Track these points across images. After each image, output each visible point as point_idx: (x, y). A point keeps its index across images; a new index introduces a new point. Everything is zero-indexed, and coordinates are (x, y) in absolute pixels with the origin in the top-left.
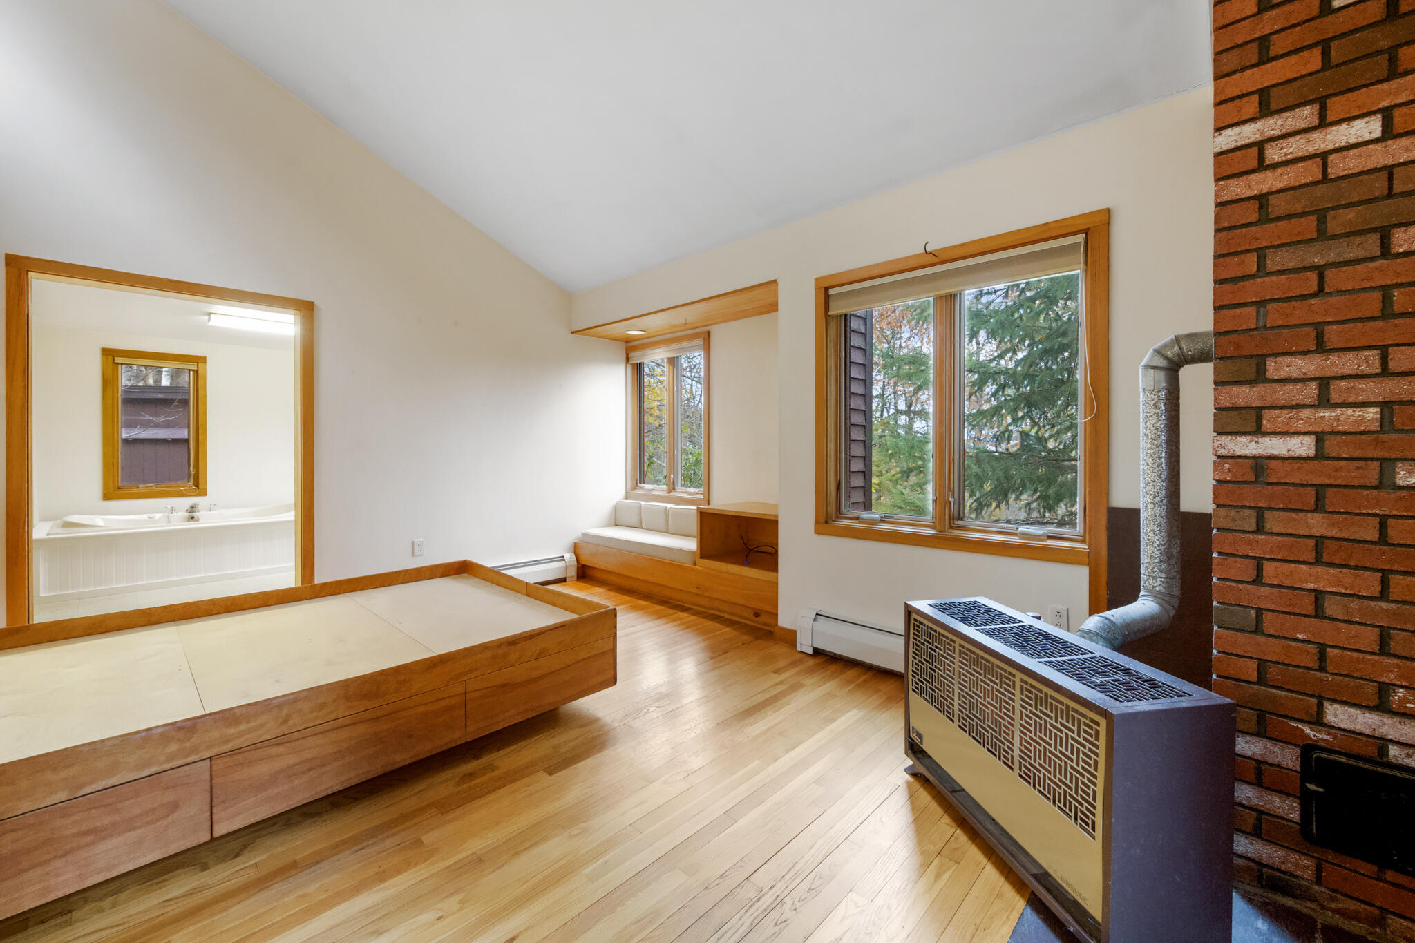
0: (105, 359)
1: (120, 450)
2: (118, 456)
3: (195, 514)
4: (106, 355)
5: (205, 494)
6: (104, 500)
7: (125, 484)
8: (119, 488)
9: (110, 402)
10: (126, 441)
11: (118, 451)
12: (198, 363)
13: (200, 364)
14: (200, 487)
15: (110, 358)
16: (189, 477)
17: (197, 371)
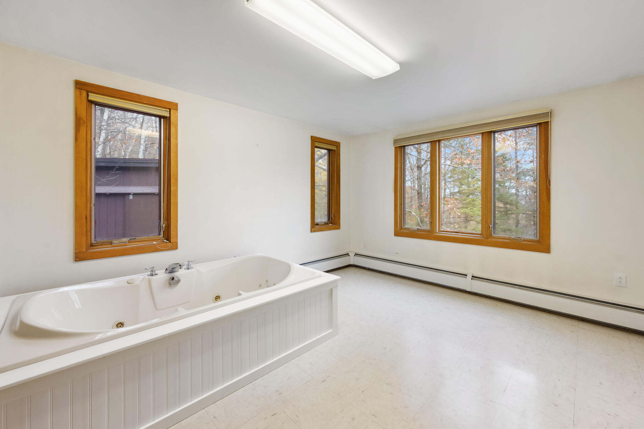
0: (78, 93)
1: (93, 202)
2: (91, 208)
3: (175, 275)
4: (80, 89)
5: (176, 248)
6: (76, 261)
7: (99, 240)
8: (92, 245)
9: (84, 145)
10: (98, 195)
11: (91, 203)
12: (170, 109)
13: (172, 111)
14: (172, 240)
15: (84, 94)
16: (160, 231)
17: (170, 117)
